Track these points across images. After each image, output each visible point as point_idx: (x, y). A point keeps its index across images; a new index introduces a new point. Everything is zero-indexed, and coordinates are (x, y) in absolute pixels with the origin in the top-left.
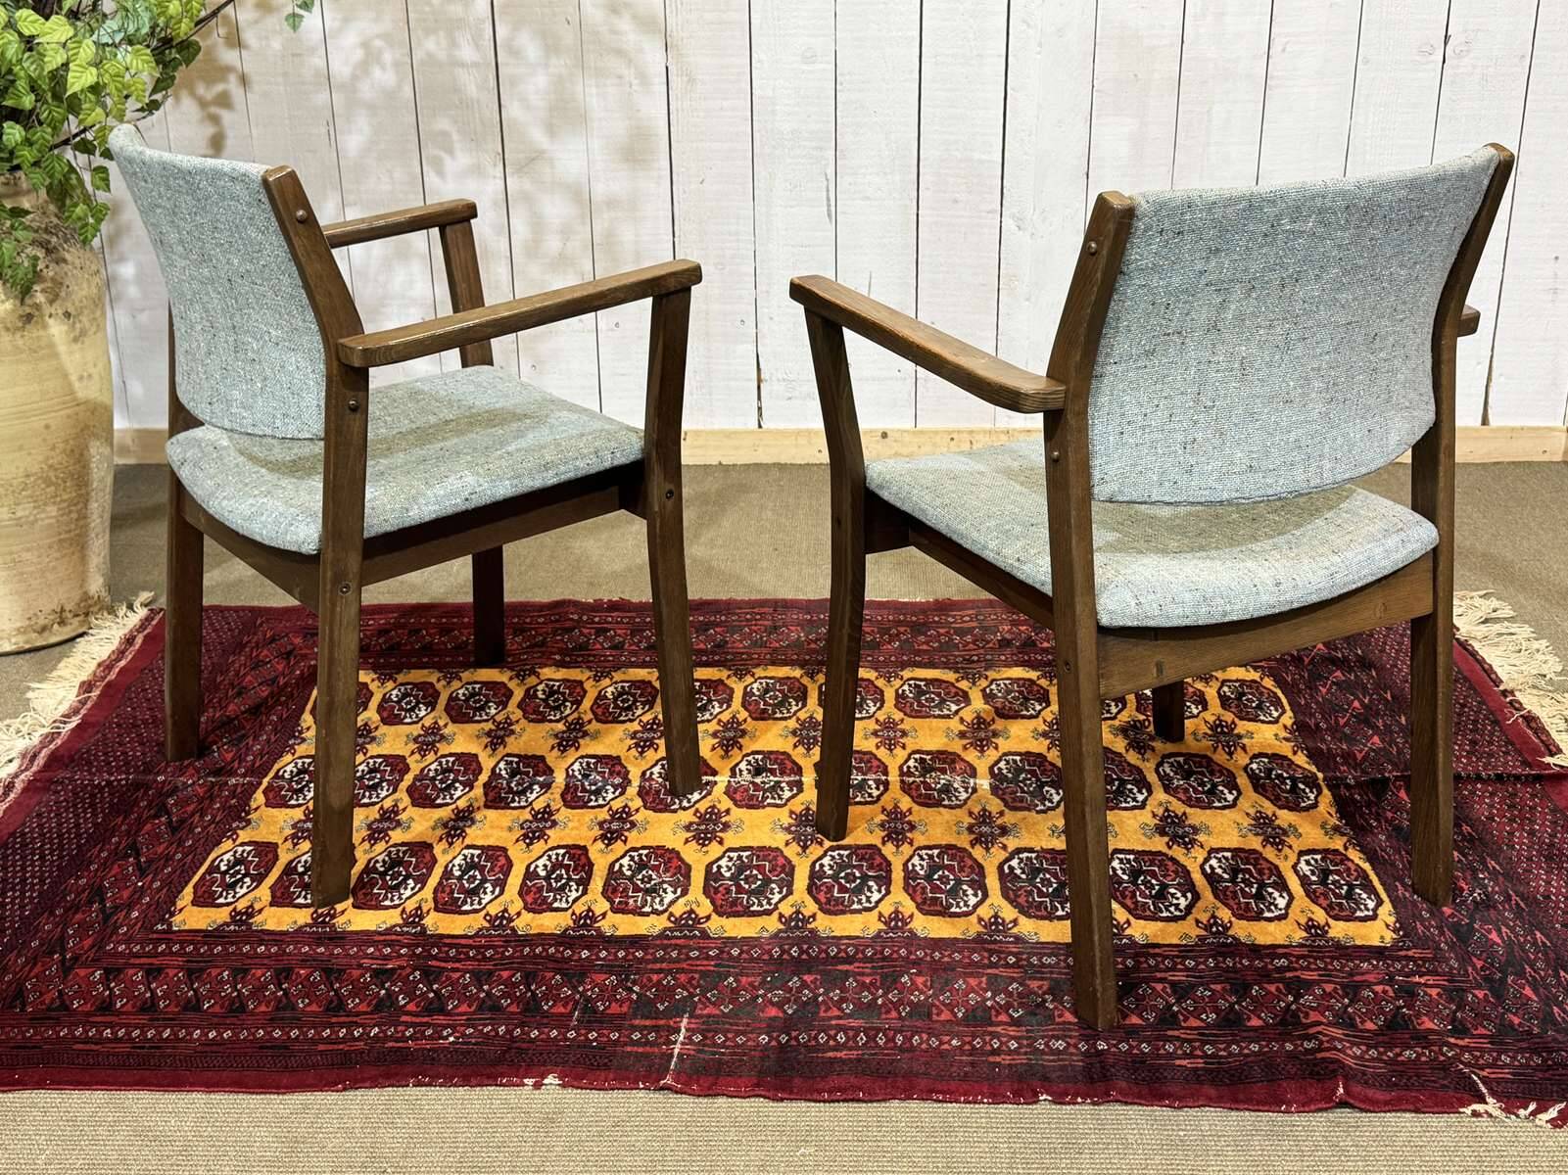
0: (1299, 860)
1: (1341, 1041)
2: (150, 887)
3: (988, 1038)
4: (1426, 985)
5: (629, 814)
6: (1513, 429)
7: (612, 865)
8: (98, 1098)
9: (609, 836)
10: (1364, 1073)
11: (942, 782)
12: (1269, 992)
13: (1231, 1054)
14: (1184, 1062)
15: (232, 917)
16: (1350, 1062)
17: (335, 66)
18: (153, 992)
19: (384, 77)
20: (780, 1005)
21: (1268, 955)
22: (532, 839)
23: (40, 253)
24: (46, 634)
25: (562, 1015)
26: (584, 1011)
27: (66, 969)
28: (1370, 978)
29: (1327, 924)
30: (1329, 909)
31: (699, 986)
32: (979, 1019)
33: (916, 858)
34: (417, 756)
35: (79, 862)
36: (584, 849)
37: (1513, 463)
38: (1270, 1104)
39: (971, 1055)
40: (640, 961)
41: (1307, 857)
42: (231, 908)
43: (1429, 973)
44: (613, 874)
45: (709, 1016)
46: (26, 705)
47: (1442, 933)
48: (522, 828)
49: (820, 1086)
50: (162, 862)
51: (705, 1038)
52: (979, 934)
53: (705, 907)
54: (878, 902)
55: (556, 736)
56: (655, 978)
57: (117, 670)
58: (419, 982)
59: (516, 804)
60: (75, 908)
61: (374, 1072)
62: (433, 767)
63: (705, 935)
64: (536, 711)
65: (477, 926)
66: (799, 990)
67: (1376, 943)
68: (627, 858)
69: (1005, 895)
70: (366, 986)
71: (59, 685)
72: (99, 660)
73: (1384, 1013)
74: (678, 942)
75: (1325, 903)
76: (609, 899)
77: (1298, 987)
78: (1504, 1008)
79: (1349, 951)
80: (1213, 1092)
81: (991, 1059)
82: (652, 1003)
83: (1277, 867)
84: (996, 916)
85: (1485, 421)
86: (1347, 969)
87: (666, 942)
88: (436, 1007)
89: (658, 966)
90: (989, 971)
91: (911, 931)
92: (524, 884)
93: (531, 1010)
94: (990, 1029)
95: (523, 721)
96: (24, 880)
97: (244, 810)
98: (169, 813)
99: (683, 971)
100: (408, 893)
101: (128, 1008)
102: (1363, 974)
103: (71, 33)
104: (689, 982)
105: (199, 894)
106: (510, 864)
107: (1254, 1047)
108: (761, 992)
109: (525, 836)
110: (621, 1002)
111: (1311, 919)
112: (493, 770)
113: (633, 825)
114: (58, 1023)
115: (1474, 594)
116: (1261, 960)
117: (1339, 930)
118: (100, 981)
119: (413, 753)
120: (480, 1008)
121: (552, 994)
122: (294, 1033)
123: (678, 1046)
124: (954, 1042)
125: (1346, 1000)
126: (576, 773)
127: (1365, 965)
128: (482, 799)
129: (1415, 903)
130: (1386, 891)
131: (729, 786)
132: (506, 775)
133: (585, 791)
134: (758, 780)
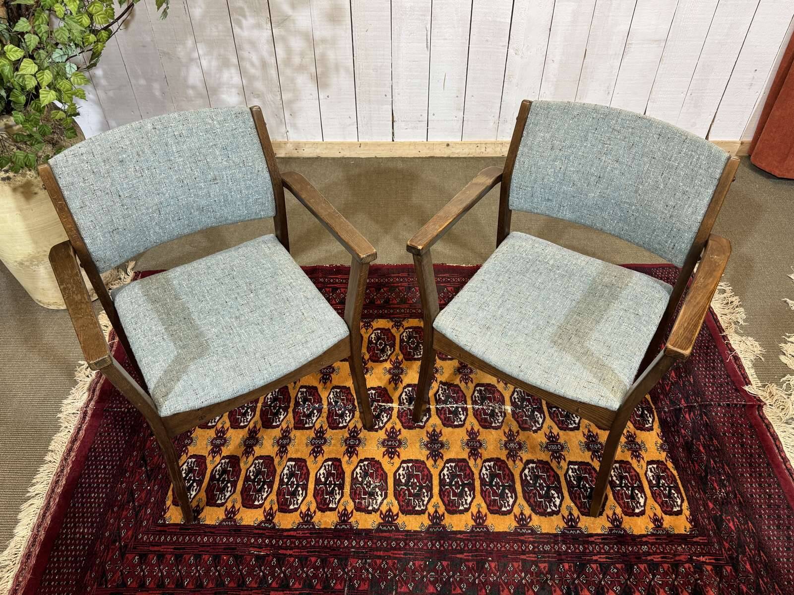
0: (647, 468)
2: (153, 490)
4: (706, 563)
5: (357, 433)
7: (353, 474)
9: (350, 450)
11: (491, 408)
12: (641, 571)
18: (162, 572)
20: (434, 584)
21: (639, 543)
22: (316, 453)
25: (340, 591)
26: (349, 588)
27: (122, 554)
28: (682, 558)
29: (662, 518)
30: (662, 506)
31: (398, 567)
32: (520, 593)
33: (484, 468)
35: (121, 471)
36: (340, 461)
40: (371, 549)
41: (650, 466)
43: (706, 554)
44: (354, 479)
45: (404, 593)
47: (710, 523)
48: (312, 444)
50: (157, 471)
52: (516, 528)
53: (396, 507)
54: (470, 504)
55: (321, 371)
56: (378, 562)
58: (276, 566)
59: (307, 425)
60: (122, 506)
62: (269, 396)
63: (397, 529)
65: (297, 521)
66: (442, 572)
67: (683, 531)
68: (359, 468)
69: (525, 497)
70: (254, 568)
73: (690, 584)
74: (386, 534)
75: (659, 501)
76: (353, 500)
77: (653, 568)
78: (739, 580)
79: (672, 538)
82: (378, 582)
83: (638, 474)
84: (522, 513)
86: (672, 552)
87: (380, 534)
88: (286, 584)
89: (379, 553)
90: (522, 557)
91: (486, 527)
92: (315, 488)
93: (326, 587)
99: (390, 557)
100: (265, 495)
101: (152, 585)
102: (679, 555)
104: (393, 566)
105: (175, 496)
106: (308, 472)
108: (425, 573)
109: (313, 450)
110: (365, 581)
111: (655, 514)
112: (296, 399)
113: (360, 441)
116: (636, 546)
117: (668, 521)
118: (138, 564)
120: (304, 586)
121: (334, 574)
125: (674, 576)
126: (332, 401)
127: (679, 548)
128: (293, 422)
129: (697, 499)
130: (685, 491)
131: (399, 411)
132: (301, 403)
133: (337, 415)
134: (411, 407)
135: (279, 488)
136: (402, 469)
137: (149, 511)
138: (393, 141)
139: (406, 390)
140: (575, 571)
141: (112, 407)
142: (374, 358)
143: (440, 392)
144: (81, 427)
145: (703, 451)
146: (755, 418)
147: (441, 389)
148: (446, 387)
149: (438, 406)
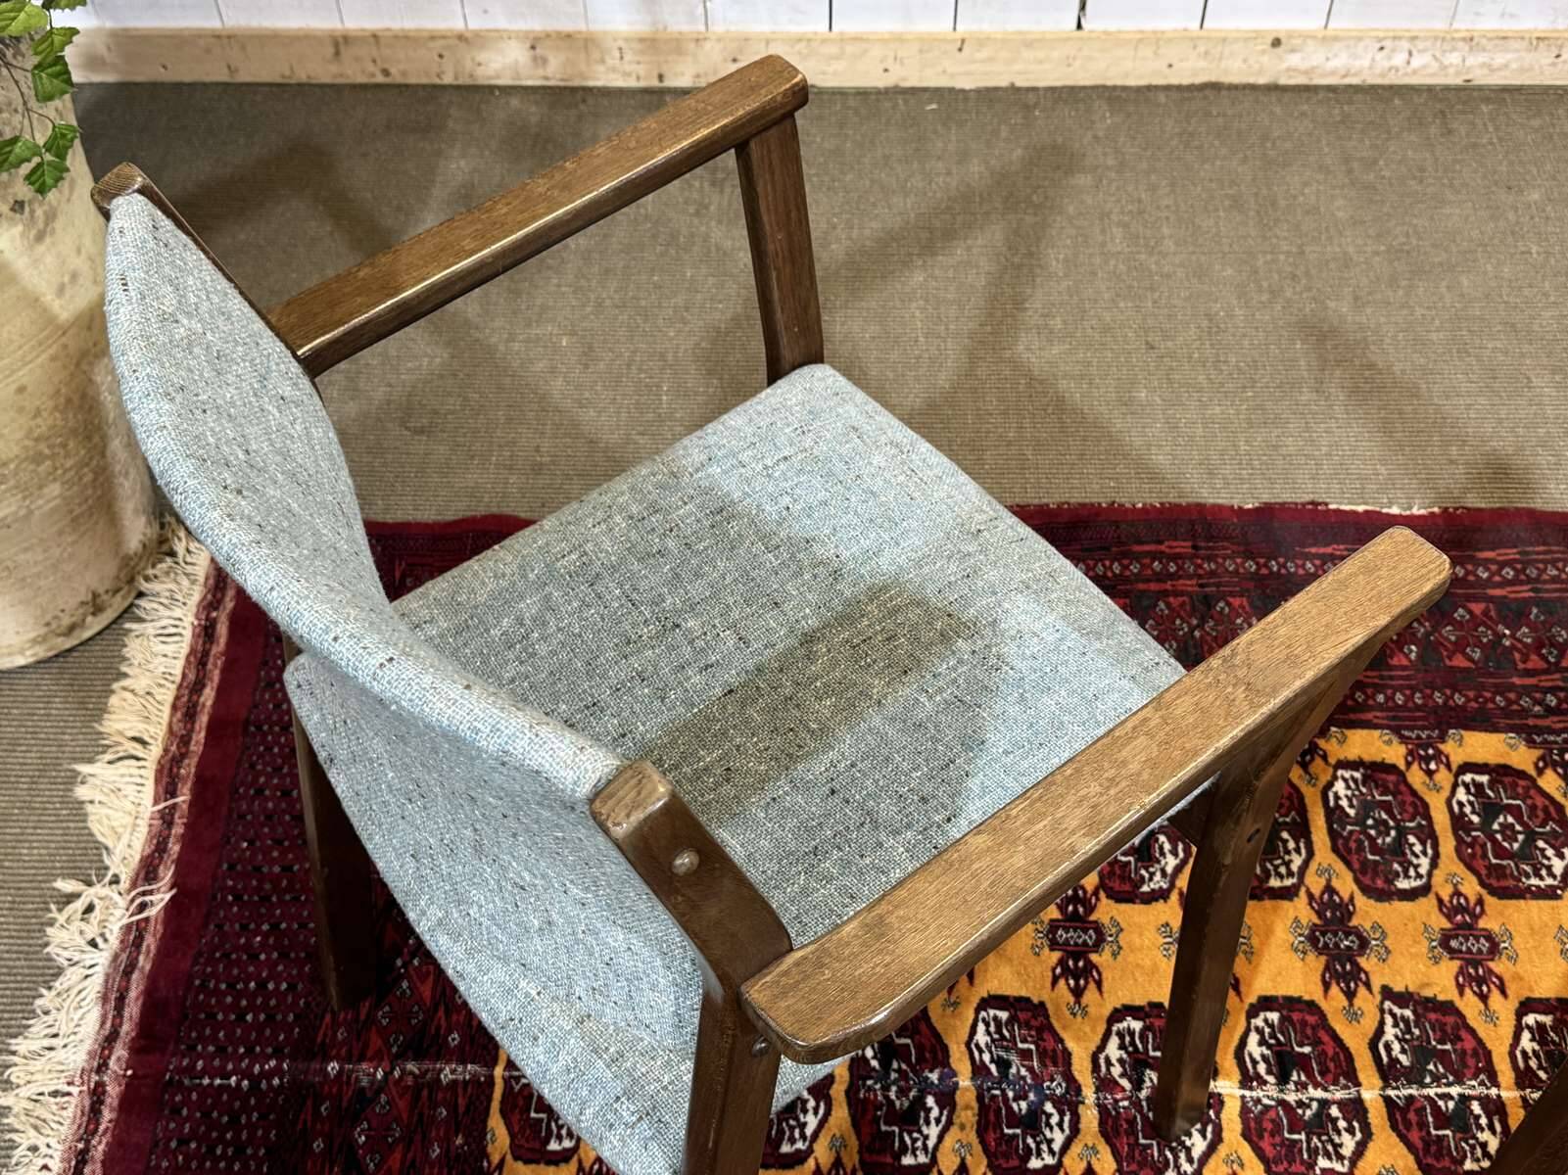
71: (121, 766)
126: (986, 1057)
131: (1245, 1111)
132: (874, 1063)
133: (1014, 1120)
134: (1291, 1098)
138: (1079, 26)
139: (1259, 1022)
141: (190, 1071)
142: (1116, 885)
143: (1390, 1032)
144: (85, 1151)
147: (1389, 1020)
148: (1408, 1013)
149: (1391, 1093)
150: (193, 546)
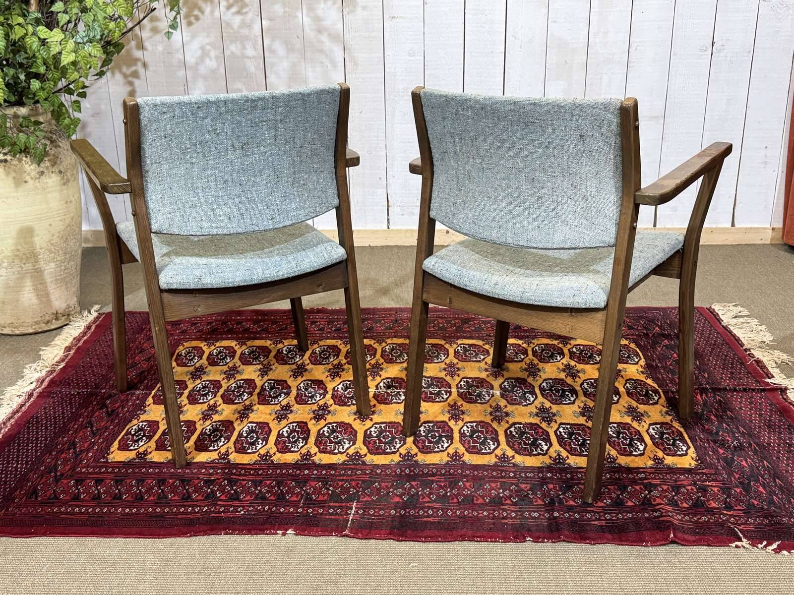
0: (649, 428)
1: (671, 512)
2: (98, 442)
3: (501, 511)
4: (712, 486)
5: (327, 407)
6: (746, 229)
7: (319, 431)
8: (72, 540)
9: (318, 417)
10: (683, 528)
11: (477, 392)
12: (636, 490)
13: (618, 519)
14: (596, 523)
15: (137, 455)
16: (676, 522)
17: (188, 58)
18: (99, 491)
19: (211, 63)
20: (400, 496)
21: (636, 472)
22: (281, 419)
23: (48, 142)
24: (49, 324)
25: (295, 501)
26: (306, 499)
27: (57, 480)
28: (685, 483)
29: (664, 458)
30: (664, 450)
31: (361, 487)
32: (497, 502)
33: (465, 427)
34: (226, 381)
35: (64, 430)
36: (306, 423)
37: (747, 244)
38: (638, 542)
39: (493, 519)
40: (333, 475)
41: (653, 427)
42: (136, 451)
43: (713, 480)
44: (320, 435)
45: (366, 501)
46: (39, 357)
47: (719, 462)
48: (276, 414)
49: (420, 534)
50: (103, 430)
51: (364, 511)
52: (496, 462)
53: (364, 450)
54: (447, 448)
55: (292, 371)
56: (340, 483)
57: (82, 341)
58: (227, 485)
59: (273, 403)
60: (62, 451)
61: (205, 528)
62: (233, 385)
63: (364, 463)
64: (283, 359)
65: (254, 460)
66: (410, 489)
67: (688, 466)
68: (326, 428)
69: (508, 445)
70: (201, 487)
71: (55, 348)
72: (74, 336)
73: (692, 499)
74: (351, 466)
75: (662, 448)
76: (317, 447)
77: (650, 487)
78: (749, 497)
79: (674, 470)
80: (610, 537)
81: (503, 521)
82: (339, 495)
83: (639, 431)
84: (504, 454)
85: (733, 225)
86: (674, 479)
87: (345, 466)
88: (235, 497)
89: (342, 478)
90: (501, 480)
91: (463, 461)
92: (277, 440)
93: (280, 498)
94: (502, 507)
95: (276, 364)
96: (37, 439)
97: (143, 406)
98: (107, 407)
99: (354, 480)
100: (222, 444)
101: (87, 498)
102: (681, 481)
103: (63, 37)
104: (357, 485)
105: (121, 444)
106: (270, 431)
107: (630, 515)
108: (391, 490)
109: (278, 417)
110: (324, 495)
111: (655, 455)
112: (262, 387)
113: (329, 412)
114: (52, 505)
115: (730, 304)
116: (632, 474)
117: (669, 460)
118: (73, 486)
119: (223, 379)
120: (256, 498)
121: (291, 491)
122: (167, 510)
123: (352, 516)
124: (485, 513)
125: (674, 493)
126: (302, 388)
127: (682, 477)
128: (257, 400)
129: (705, 448)
130: (692, 442)
131: (375, 393)
132: (268, 389)
133: (306, 396)
134: (389, 391)
135: (237, 439)
136: (374, 428)
137: (90, 454)
138: (388, 228)
139: (385, 381)
140: (561, 490)
143: (423, 382)
144: (24, 404)
145: (715, 419)
146: (778, 399)
148: (429, 379)
150: (89, 315)
